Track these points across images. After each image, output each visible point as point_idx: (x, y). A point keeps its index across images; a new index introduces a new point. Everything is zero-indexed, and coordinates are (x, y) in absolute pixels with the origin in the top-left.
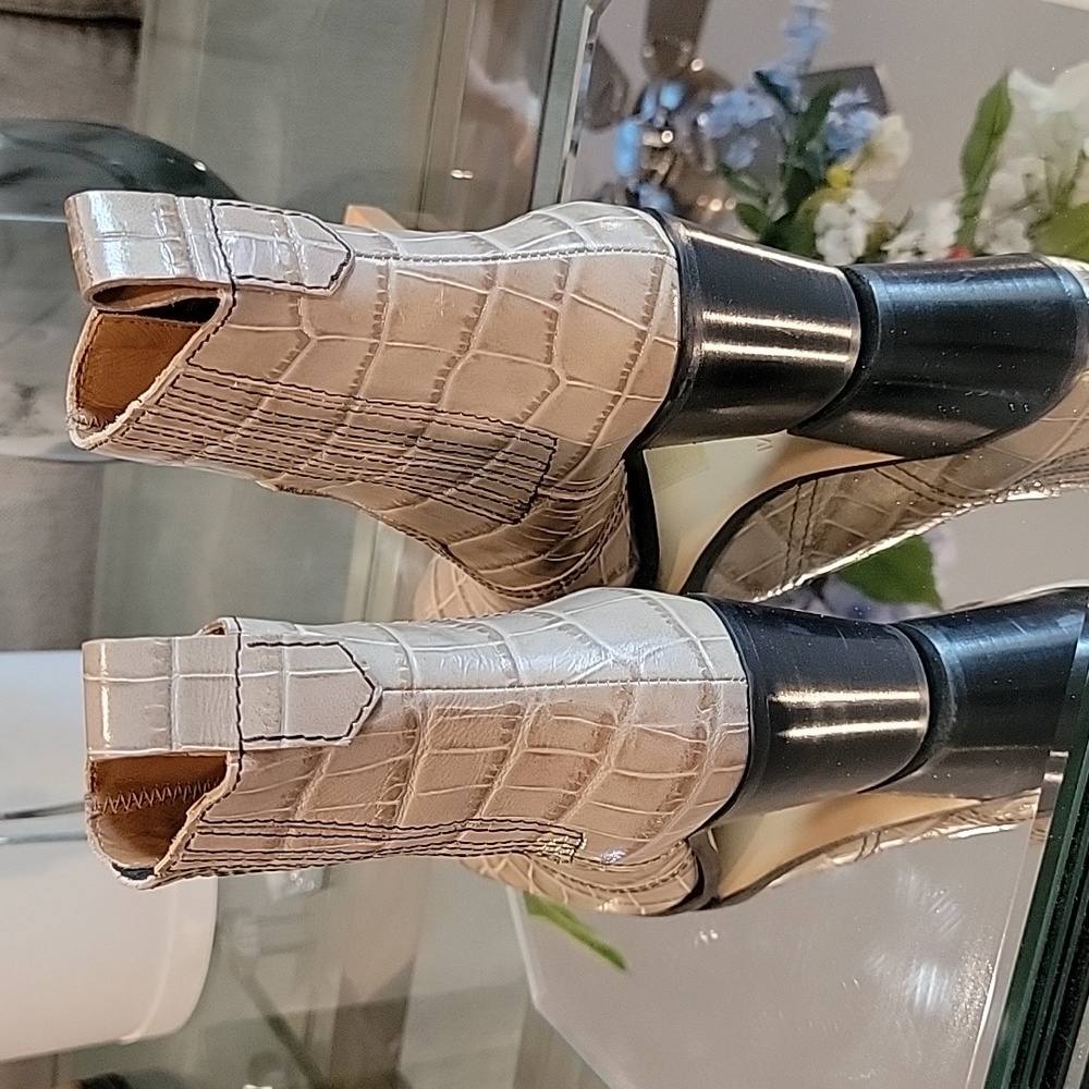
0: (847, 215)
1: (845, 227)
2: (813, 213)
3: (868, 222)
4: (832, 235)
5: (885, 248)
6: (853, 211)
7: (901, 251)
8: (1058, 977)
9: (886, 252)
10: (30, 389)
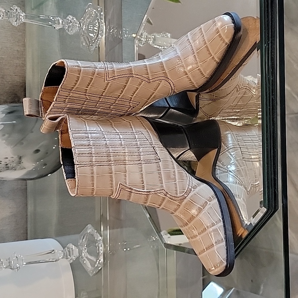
10: (21, 157)
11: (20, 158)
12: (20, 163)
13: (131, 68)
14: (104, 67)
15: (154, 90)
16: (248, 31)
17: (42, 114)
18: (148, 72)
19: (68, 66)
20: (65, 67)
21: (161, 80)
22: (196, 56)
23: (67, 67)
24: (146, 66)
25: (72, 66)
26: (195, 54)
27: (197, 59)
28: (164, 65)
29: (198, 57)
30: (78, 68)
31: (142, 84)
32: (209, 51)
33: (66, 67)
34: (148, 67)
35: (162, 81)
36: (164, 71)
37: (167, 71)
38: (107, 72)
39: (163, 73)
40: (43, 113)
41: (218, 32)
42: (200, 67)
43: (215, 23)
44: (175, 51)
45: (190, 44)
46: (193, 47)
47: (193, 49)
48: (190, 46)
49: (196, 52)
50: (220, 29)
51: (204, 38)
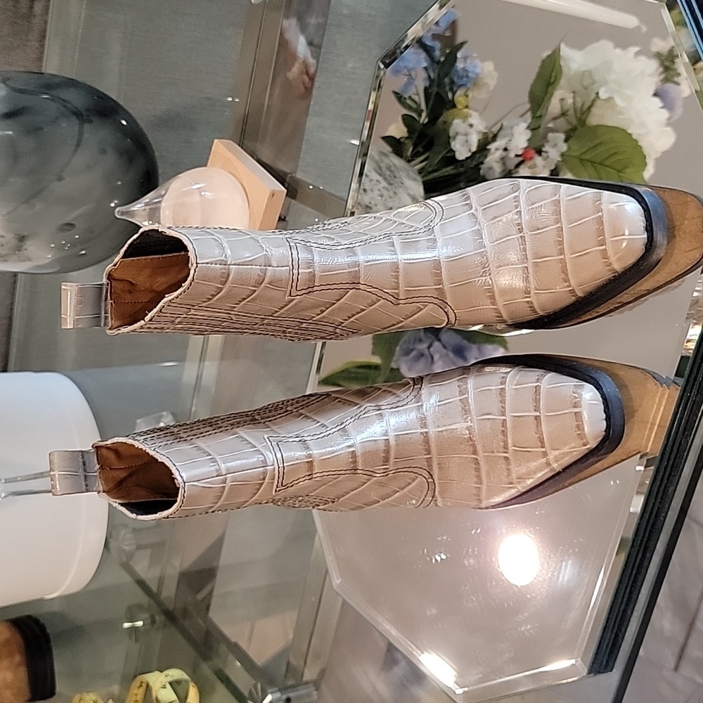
0: (468, 127)
1: (466, 135)
2: (447, 124)
3: (479, 132)
4: (460, 139)
5: (488, 148)
6: (471, 126)
7: (497, 149)
8: (628, 584)
9: (489, 149)
10: (23, 237)
11: (22, 239)
12: (19, 249)
13: (357, 269)
14: (290, 264)
15: (404, 317)
16: (676, 233)
17: (106, 318)
18: (398, 283)
19: (197, 263)
20: (190, 265)
21: (425, 304)
22: (530, 270)
23: (195, 265)
24: (398, 268)
25: (207, 263)
26: (530, 265)
27: (531, 279)
28: (443, 270)
29: (534, 276)
30: (223, 266)
31: (377, 304)
32: (567, 275)
33: (192, 265)
34: (401, 270)
35: (427, 305)
36: (441, 286)
37: (445, 288)
38: (295, 277)
39: (436, 289)
40: (109, 315)
41: (602, 243)
42: (533, 299)
43: (600, 214)
44: (479, 233)
45: (521, 232)
46: (528, 246)
47: (525, 250)
48: (521, 237)
49: (531, 260)
50: (609, 239)
51: (561, 236)
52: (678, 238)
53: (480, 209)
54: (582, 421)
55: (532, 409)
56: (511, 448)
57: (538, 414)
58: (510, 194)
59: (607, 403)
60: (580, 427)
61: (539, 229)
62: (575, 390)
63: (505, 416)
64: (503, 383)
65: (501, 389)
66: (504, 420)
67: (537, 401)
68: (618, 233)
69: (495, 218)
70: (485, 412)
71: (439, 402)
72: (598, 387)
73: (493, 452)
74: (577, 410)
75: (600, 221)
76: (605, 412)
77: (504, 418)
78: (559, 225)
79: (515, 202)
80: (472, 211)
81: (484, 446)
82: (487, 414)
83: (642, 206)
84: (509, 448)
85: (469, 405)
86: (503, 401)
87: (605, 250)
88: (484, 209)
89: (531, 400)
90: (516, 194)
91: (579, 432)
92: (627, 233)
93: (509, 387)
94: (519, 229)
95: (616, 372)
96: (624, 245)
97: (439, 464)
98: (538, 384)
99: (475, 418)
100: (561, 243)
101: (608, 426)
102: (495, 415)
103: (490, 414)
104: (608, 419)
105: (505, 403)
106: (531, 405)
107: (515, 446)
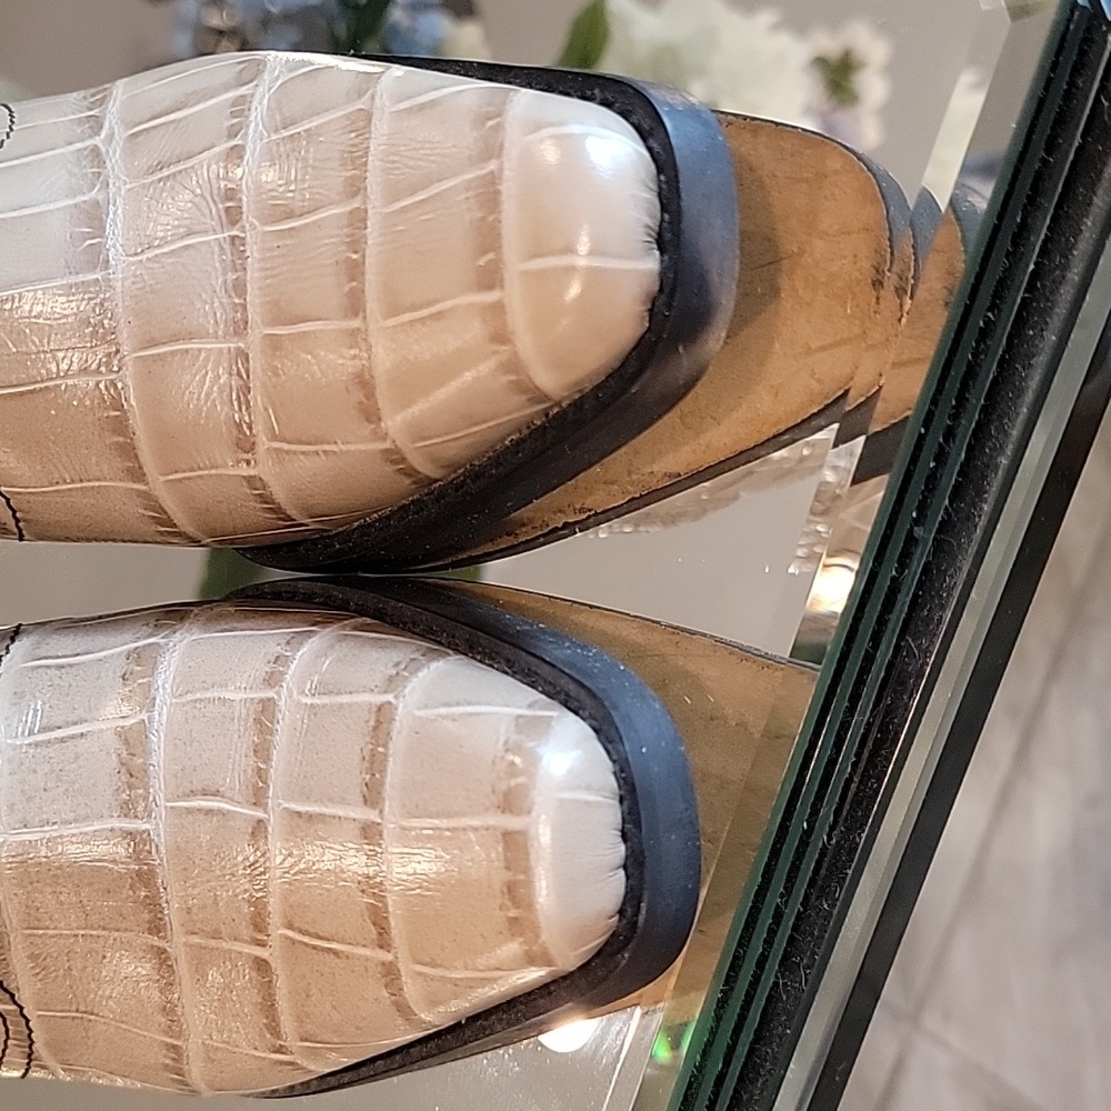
41: (490, 278)
42: (264, 468)
43: (492, 166)
44: (94, 217)
45: (233, 223)
46: (253, 275)
47: (240, 288)
48: (233, 238)
49: (258, 331)
50: (515, 265)
51: (356, 244)
52: (787, 303)
53: (121, 134)
54: (527, 870)
55: (356, 794)
56: (277, 930)
57: (373, 816)
58: (227, 89)
59: (635, 803)
60: (516, 892)
61: (290, 215)
62: (514, 737)
63: (265, 807)
64: (272, 680)
65: (262, 700)
66: (260, 821)
67: (375, 763)
68: (547, 240)
69: (161, 166)
70: (198, 786)
71: (43, 730)
72: (606, 732)
73: (216, 935)
74: (513, 823)
75: (489, 192)
76: (624, 837)
77: (260, 814)
78: (356, 204)
79: (233, 115)
80: (97, 141)
81: (189, 911)
82: (205, 793)
83: (650, 149)
84: (271, 929)
85: (147, 753)
86: (262, 751)
87: (498, 309)
88: (134, 135)
89: (357, 759)
90: (243, 90)
91: (513, 913)
92: (583, 246)
93: (291, 696)
94: (227, 209)
95: (691, 667)
96: (574, 290)
97: (33, 957)
98: (390, 697)
99: (161, 801)
100: (355, 270)
101: (632, 898)
102: (231, 800)
103: (216, 793)
104: (635, 864)
105: (267, 760)
106: (355, 779)
107: (290, 927)
